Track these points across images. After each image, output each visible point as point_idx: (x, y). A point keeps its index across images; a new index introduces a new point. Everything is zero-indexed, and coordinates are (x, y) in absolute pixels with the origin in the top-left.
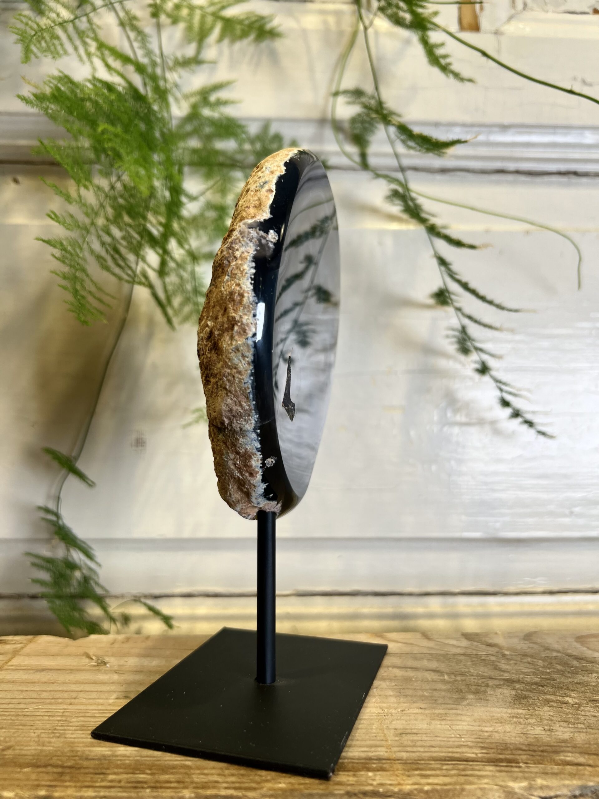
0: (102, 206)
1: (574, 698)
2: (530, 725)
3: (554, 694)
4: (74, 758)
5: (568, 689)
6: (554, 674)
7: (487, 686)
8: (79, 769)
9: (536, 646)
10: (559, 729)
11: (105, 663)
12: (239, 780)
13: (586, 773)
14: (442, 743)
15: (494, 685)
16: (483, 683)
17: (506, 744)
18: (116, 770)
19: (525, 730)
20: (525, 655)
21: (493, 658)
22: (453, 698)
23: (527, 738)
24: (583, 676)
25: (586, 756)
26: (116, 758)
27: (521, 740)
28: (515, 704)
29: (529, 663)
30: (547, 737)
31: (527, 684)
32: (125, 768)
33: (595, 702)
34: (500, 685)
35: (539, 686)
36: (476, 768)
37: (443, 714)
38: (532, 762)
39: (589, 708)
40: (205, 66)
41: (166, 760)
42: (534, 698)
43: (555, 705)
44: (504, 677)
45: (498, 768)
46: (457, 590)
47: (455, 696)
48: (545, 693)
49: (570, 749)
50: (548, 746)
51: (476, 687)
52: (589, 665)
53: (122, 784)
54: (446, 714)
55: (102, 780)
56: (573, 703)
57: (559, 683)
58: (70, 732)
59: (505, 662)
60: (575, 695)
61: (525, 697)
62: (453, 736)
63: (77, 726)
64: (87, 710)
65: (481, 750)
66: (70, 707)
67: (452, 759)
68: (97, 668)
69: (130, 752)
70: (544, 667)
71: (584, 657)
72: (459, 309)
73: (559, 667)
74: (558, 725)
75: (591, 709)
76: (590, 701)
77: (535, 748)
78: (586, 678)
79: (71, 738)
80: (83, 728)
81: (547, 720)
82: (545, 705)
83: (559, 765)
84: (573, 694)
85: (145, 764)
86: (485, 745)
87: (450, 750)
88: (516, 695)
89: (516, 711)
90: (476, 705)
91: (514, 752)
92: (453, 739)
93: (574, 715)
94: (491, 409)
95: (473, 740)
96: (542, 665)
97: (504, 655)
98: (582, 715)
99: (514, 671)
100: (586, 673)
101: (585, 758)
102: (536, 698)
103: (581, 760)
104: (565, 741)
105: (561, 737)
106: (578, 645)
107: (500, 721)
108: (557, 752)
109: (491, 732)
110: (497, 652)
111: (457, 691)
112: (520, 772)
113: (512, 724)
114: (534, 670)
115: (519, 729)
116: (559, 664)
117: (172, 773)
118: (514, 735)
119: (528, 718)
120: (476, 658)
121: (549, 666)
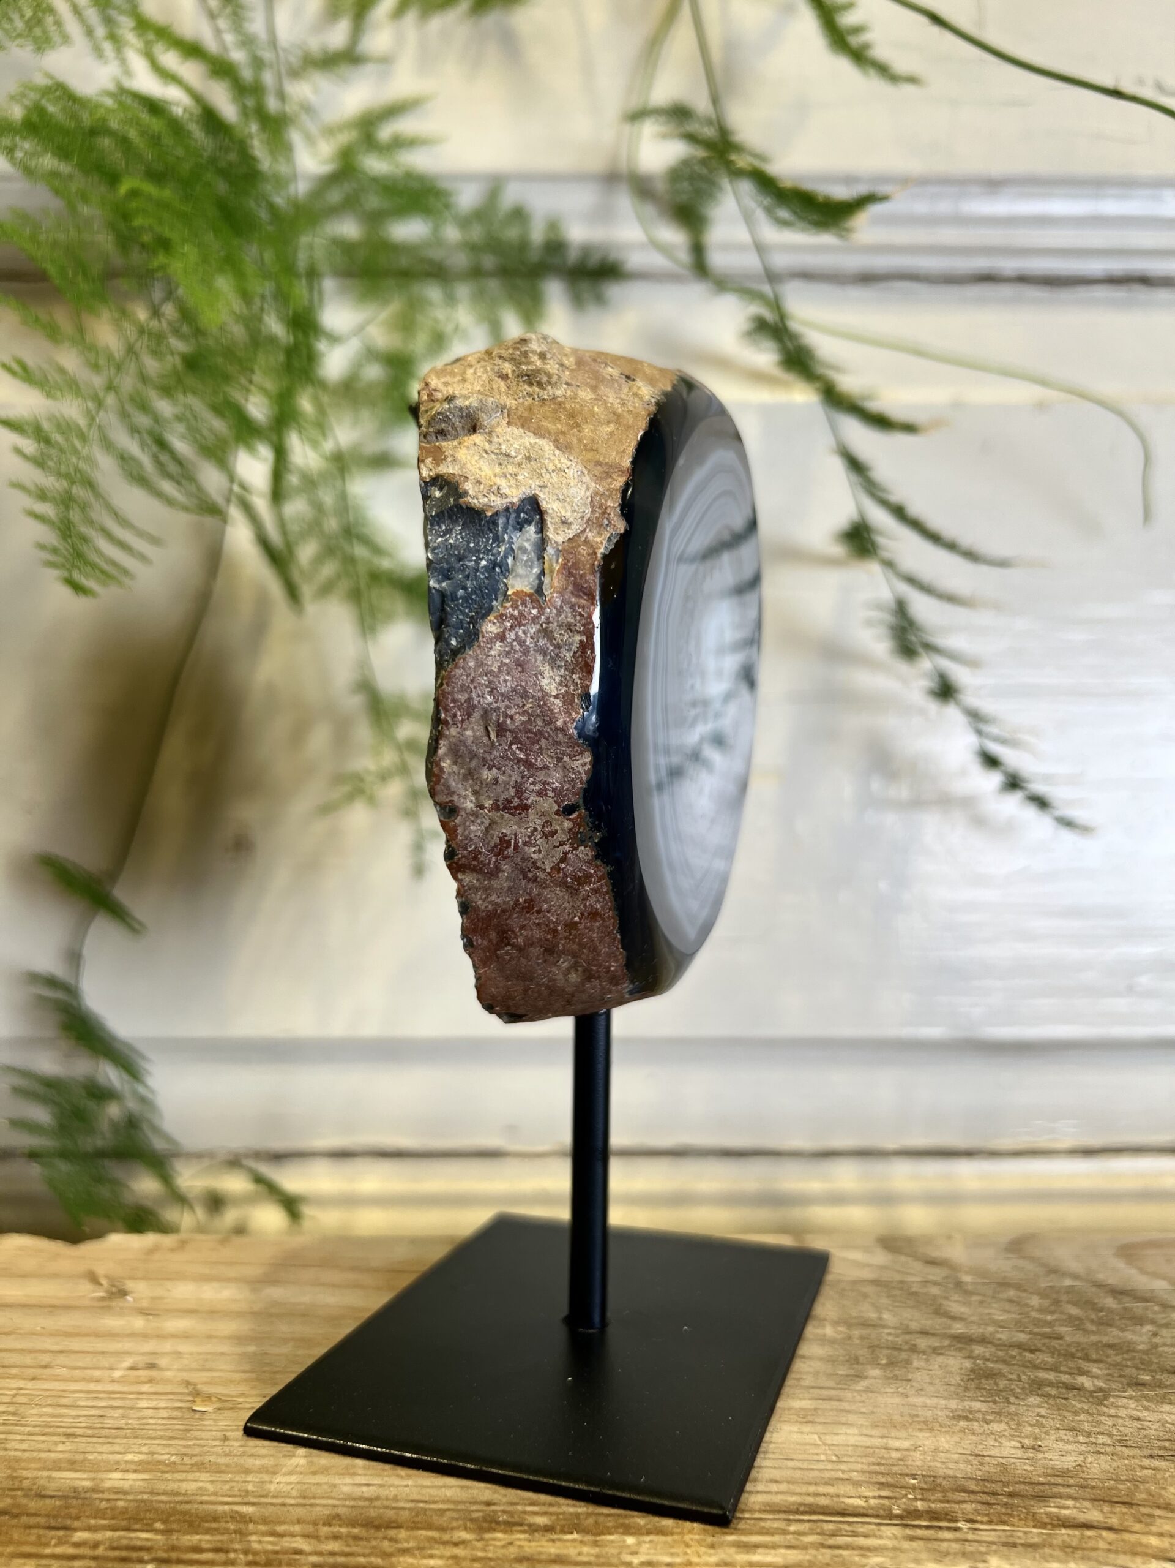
0: (130, 350)
1: (1097, 1377)
2: (993, 1437)
3: (1055, 1369)
4: (13, 1493)
5: (1087, 1358)
6: (1062, 1325)
7: (914, 1349)
8: (17, 1516)
9: (1029, 1266)
10: (1054, 1446)
11: (123, 1293)
12: (347, 1550)
13: (1102, 1545)
14: (798, 1474)
15: (930, 1347)
16: (906, 1343)
17: (935, 1477)
18: (92, 1522)
19: (981, 1447)
20: (1004, 1284)
21: (935, 1290)
22: (837, 1374)
23: (982, 1464)
24: (1123, 1330)
25: (1106, 1508)
26: (101, 1496)
27: (969, 1468)
28: (967, 1389)
29: (1010, 1301)
30: (1025, 1464)
31: (1001, 1345)
32: (113, 1518)
33: (1140, 1388)
34: (942, 1348)
35: (1025, 1350)
36: (861, 1529)
37: (810, 1410)
38: (985, 1519)
39: (1125, 1401)
40: (369, 68)
41: (201, 1503)
42: (1010, 1376)
43: (1053, 1392)
44: (953, 1331)
45: (909, 1532)
46: (891, 1145)
47: (842, 1371)
48: (1036, 1367)
49: (1072, 1491)
50: (1024, 1483)
51: (889, 1351)
52: (1137, 1307)
53: (100, 1551)
54: (815, 1409)
55: (60, 1542)
56: (1092, 1388)
57: (1069, 1345)
58: (18, 1437)
59: (960, 1299)
60: (1099, 1372)
61: (991, 1375)
62: (823, 1457)
63: (35, 1426)
64: (64, 1391)
65: (879, 1489)
66: (30, 1385)
67: (813, 1510)
68: (105, 1304)
69: (130, 1483)
70: (1041, 1310)
71: (1129, 1288)
72: (889, 564)
73: (1074, 1311)
74: (1053, 1437)
75: (1131, 1402)
76: (1129, 1385)
77: (997, 1488)
78: (1128, 1336)
79: (16, 1450)
80: (47, 1430)
81: (1032, 1425)
82: (1031, 1392)
83: (1044, 1525)
84: (1095, 1370)
85: (156, 1510)
86: (890, 1480)
87: (812, 1489)
88: (972, 1370)
89: (967, 1404)
90: (883, 1390)
91: (950, 1496)
92: (821, 1466)
93: (1091, 1415)
94: (963, 773)
95: (865, 1468)
96: (1037, 1306)
97: (959, 1284)
98: (1109, 1416)
99: (974, 1318)
100: (1128, 1322)
101: (1102, 1511)
102: (1014, 1377)
103: (1094, 1515)
104: (1063, 1473)
105: (1058, 1464)
106: (1120, 1264)
107: (928, 1426)
108: (1042, 1498)
109: (907, 1450)
110: (946, 1278)
111: (847, 1361)
112: (956, 1540)
113: (954, 1433)
114: (1019, 1317)
115: (968, 1443)
116: (1075, 1304)
117: (208, 1531)
118: (956, 1456)
119: (991, 1421)
120: (902, 1289)
121: (1052, 1308)
